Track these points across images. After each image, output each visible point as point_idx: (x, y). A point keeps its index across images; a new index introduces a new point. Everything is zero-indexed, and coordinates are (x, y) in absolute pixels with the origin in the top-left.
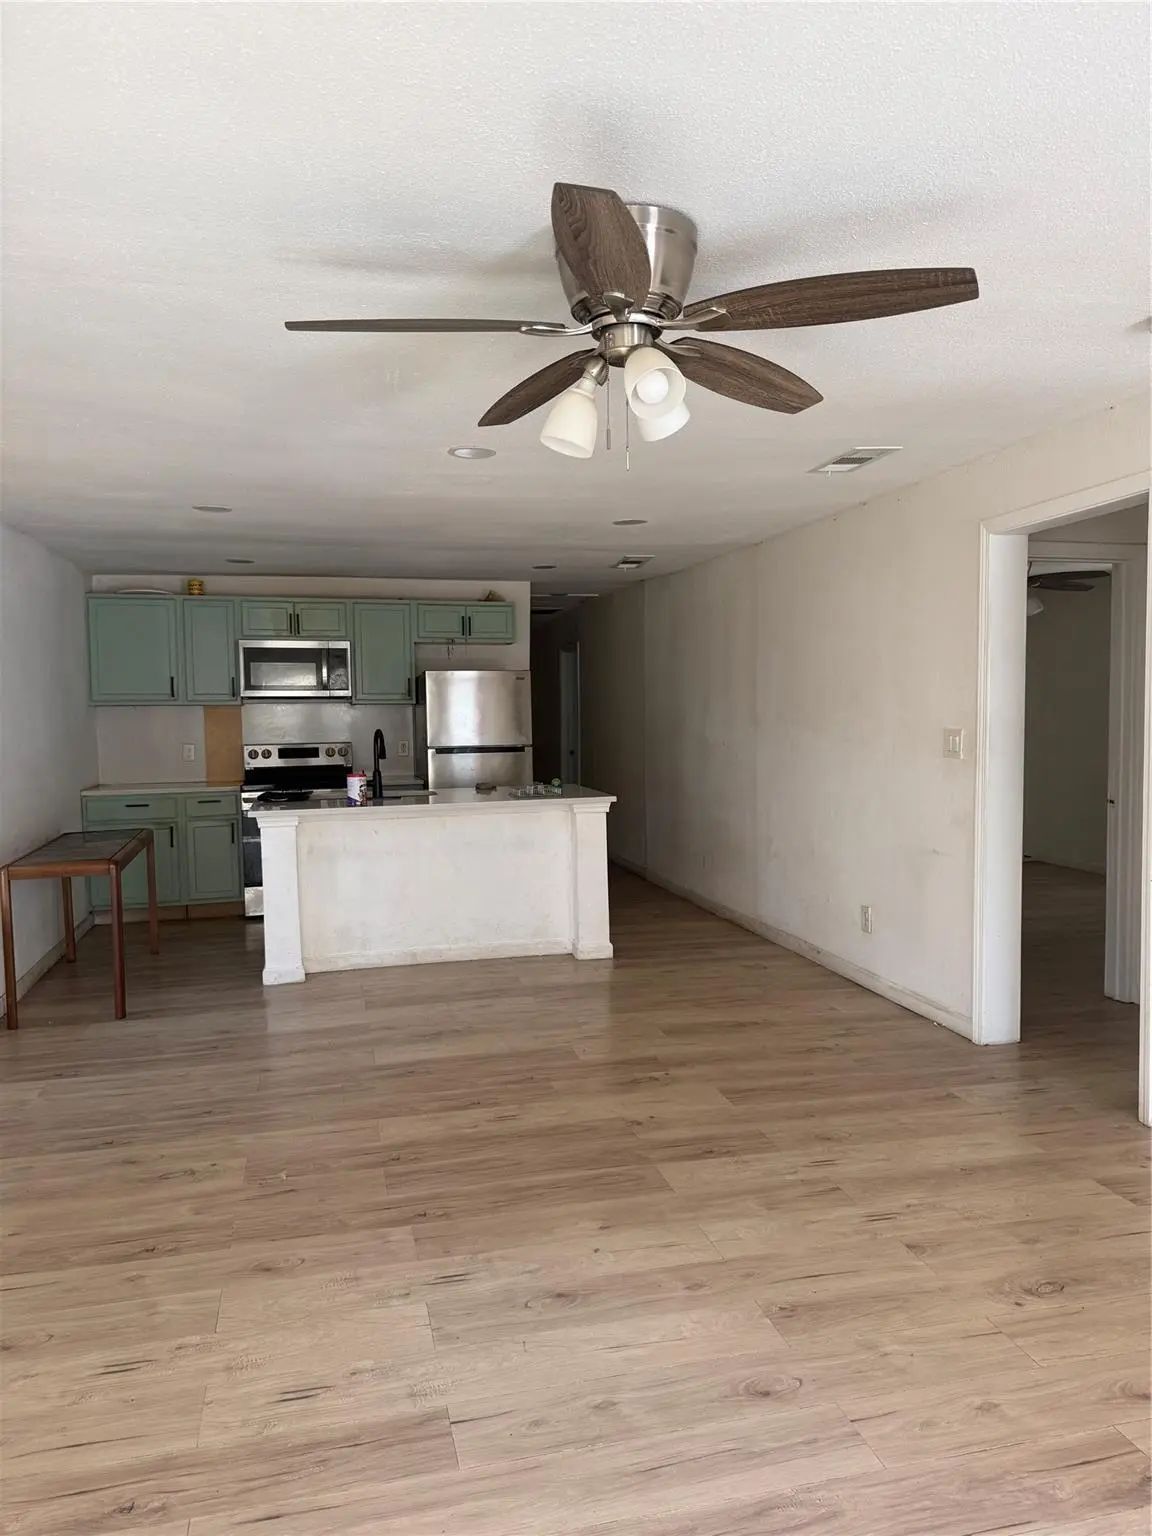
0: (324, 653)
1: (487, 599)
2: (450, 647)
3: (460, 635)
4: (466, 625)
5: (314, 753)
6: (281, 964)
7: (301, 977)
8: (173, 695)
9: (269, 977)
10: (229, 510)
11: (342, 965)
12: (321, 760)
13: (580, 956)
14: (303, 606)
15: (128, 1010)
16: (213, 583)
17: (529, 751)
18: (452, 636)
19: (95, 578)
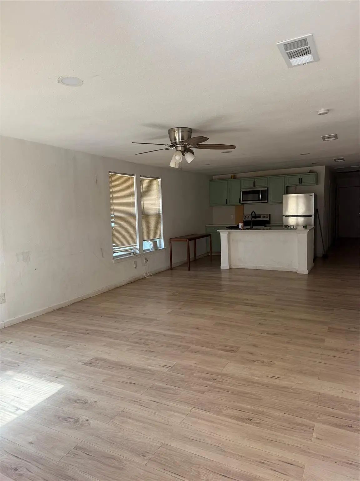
0: (260, 191)
1: (309, 173)
2: (296, 187)
3: (299, 183)
4: (301, 181)
5: (259, 217)
6: (225, 264)
7: (228, 268)
8: (226, 203)
9: (222, 267)
10: (209, 165)
11: (239, 267)
12: (261, 219)
13: (298, 273)
14: (256, 179)
15: (191, 269)
16: (238, 175)
17: (313, 216)
18: (297, 184)
19: (214, 176)
